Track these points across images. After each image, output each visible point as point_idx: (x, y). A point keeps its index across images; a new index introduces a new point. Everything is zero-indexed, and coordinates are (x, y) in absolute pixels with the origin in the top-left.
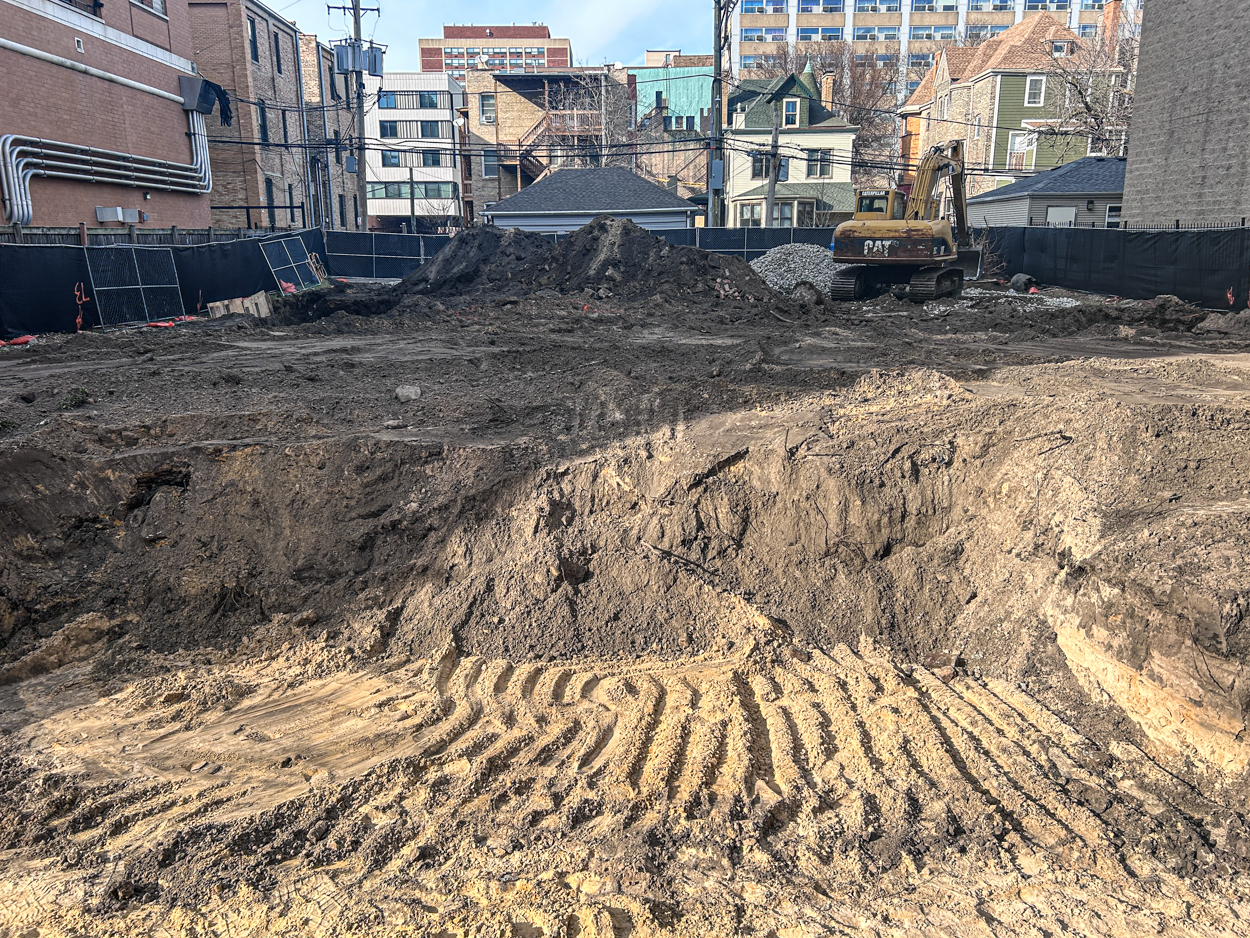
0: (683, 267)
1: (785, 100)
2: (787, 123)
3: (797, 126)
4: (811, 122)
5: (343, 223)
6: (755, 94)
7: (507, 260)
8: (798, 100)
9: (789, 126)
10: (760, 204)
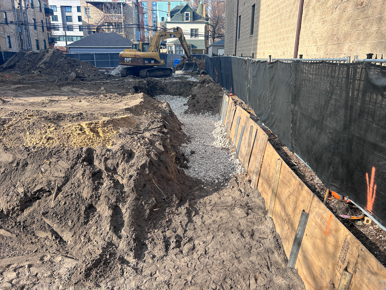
0: (66, 65)
1: (185, 13)
2: (186, 20)
3: (189, 21)
4: (194, 20)
5: (38, 48)
6: (179, 10)
7: (25, 61)
8: (189, 13)
9: (187, 21)
10: (173, 46)
